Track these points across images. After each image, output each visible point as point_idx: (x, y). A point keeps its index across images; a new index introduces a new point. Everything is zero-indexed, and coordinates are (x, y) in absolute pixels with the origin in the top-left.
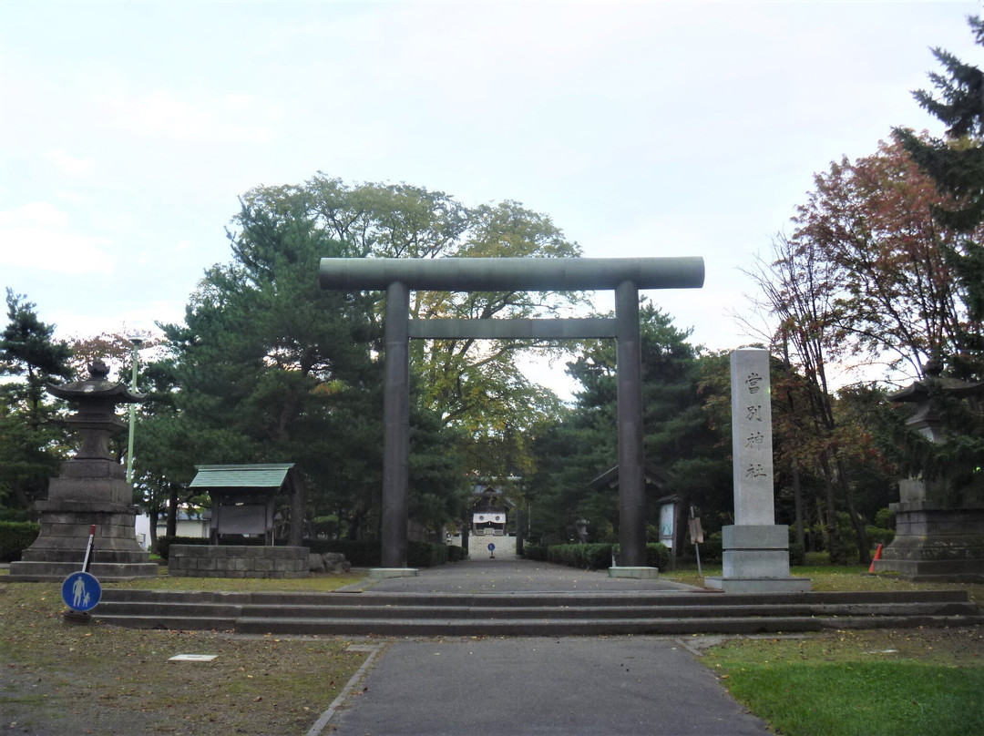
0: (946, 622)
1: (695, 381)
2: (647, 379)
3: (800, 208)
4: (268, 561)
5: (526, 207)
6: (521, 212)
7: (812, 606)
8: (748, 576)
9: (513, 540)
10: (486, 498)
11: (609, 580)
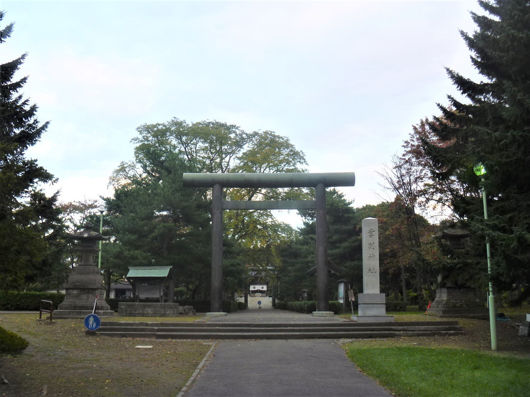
0: (446, 334)
1: (355, 225)
2: (333, 223)
3: (406, 142)
4: (162, 309)
5: (276, 134)
6: (274, 136)
7: (392, 327)
8: (368, 315)
9: (271, 299)
10: (256, 278)
11: (312, 317)
